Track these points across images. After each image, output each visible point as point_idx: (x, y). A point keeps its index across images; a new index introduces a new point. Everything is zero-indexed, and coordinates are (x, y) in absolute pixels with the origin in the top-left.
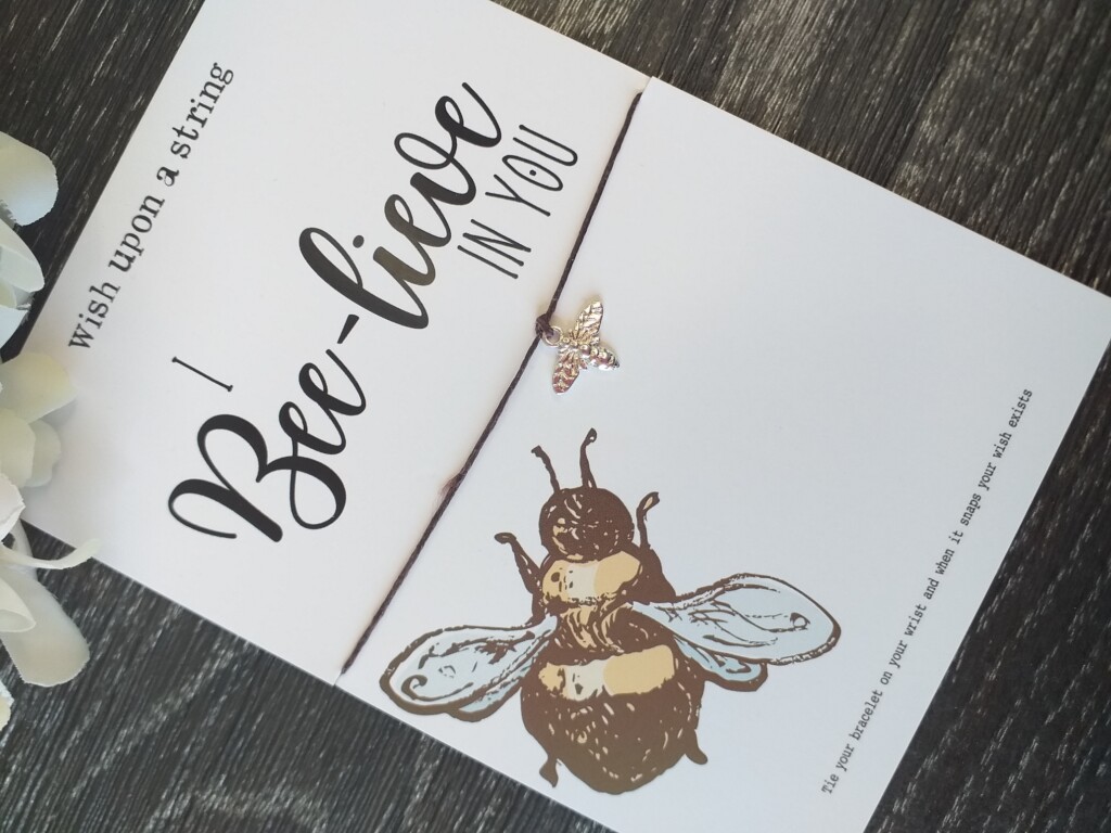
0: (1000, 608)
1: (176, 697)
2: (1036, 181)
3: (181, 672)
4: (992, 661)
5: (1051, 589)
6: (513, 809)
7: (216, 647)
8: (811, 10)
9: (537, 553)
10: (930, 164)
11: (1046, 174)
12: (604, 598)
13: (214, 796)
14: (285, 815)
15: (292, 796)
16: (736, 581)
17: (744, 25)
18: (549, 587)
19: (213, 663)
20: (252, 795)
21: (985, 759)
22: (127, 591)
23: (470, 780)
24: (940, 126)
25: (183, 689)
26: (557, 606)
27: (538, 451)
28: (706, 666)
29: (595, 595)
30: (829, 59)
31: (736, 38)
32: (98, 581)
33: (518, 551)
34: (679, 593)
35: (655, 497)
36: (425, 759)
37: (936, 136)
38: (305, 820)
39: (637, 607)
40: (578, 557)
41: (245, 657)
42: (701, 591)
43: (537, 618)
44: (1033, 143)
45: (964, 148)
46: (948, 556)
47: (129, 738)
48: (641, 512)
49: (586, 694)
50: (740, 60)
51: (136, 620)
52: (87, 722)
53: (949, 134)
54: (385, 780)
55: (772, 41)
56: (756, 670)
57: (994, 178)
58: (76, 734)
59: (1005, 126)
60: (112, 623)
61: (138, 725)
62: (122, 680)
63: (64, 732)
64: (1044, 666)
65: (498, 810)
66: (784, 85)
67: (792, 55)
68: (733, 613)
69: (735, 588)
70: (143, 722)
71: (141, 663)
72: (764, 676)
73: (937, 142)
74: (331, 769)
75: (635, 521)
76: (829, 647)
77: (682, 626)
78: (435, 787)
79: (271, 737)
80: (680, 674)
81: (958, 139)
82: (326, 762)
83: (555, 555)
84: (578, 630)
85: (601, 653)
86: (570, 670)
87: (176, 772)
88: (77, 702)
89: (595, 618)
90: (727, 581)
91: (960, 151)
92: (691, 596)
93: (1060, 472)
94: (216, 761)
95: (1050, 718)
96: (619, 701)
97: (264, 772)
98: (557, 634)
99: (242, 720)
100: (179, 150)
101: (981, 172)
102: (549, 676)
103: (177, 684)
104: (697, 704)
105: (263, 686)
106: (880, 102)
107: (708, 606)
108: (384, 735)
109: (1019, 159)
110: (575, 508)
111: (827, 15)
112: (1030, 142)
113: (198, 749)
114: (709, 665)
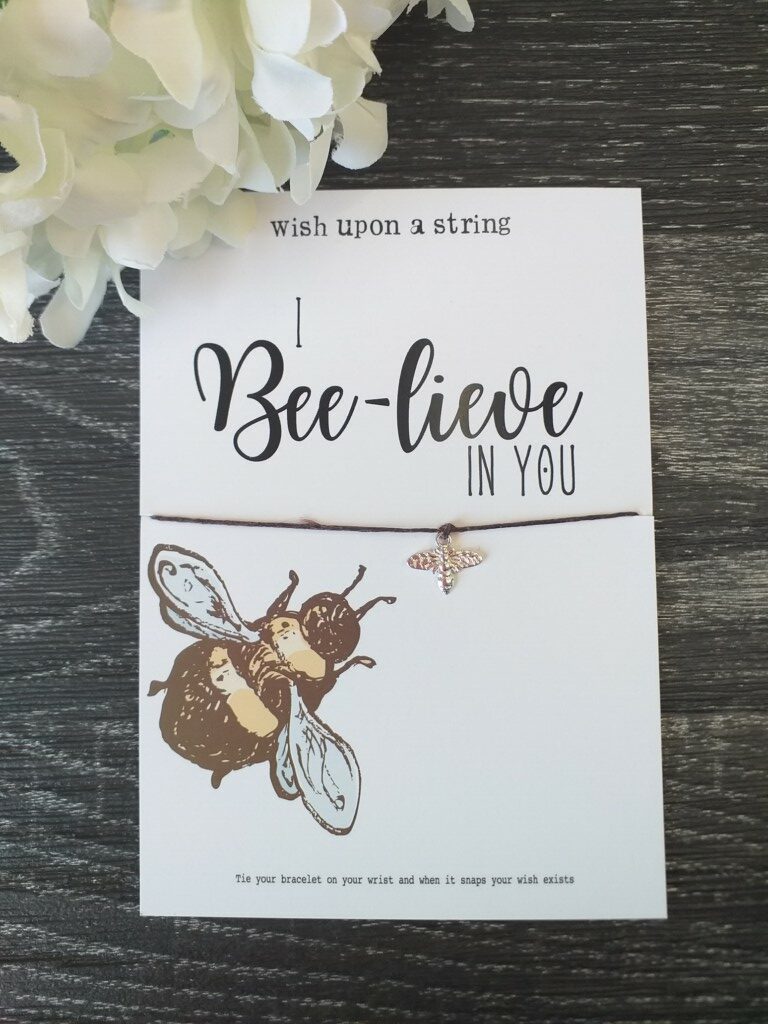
0: (418, 934)
1: (77, 415)
2: (721, 813)
3: (96, 409)
4: (380, 946)
5: (449, 963)
6: (120, 676)
7: (124, 424)
8: (757, 599)
9: (295, 604)
10: (694, 735)
11: (729, 818)
12: (288, 665)
13: (25, 474)
14: (37, 528)
15: (52, 525)
16: (344, 747)
17: (724, 559)
18: (276, 624)
19: (113, 428)
20: (39, 498)
21: (312, 975)
22: (130, 345)
23: (124, 637)
24: (725, 728)
25: (84, 416)
26: (267, 636)
27: (362, 570)
28: (278, 755)
29: (287, 657)
30: (730, 629)
31: (711, 559)
32: (126, 322)
33: (290, 590)
34: (316, 713)
35: (372, 664)
36: (122, 600)
37: (716, 730)
38: (41, 542)
39: (294, 690)
40: (306, 633)
41: (128, 447)
42: (326, 727)
43: (252, 627)
44: (746, 798)
45: (717, 753)
46: (434, 881)
47: (34, 397)
48: (357, 660)
49: (219, 685)
50: (697, 569)
51: (114, 361)
52: (31, 364)
53: (721, 737)
54: (95, 581)
55: (722, 584)
56: (293, 790)
57: (706, 784)
58: (19, 361)
59: (748, 773)
60: (103, 346)
61: (45, 399)
62: (70, 372)
63: (17, 352)
64: (395, 984)
65: (114, 666)
66: (696, 608)
67: (720, 603)
68: (323, 756)
69: (340, 748)
70: (49, 401)
71: (88, 380)
72: (291, 797)
73: (711, 732)
74: (84, 542)
75: (349, 659)
76: (333, 831)
77: (296, 726)
78: (107, 616)
79: (84, 491)
80: (264, 741)
81: (721, 745)
82: (87, 537)
83: (299, 616)
84: (258, 658)
85: (251, 682)
86: (229, 666)
87: (28, 440)
88: (39, 351)
89: (272, 665)
90: (342, 741)
91: (713, 751)
92: (320, 722)
93: (530, 929)
94: (50, 463)
95: (363, 1006)
96: (227, 710)
97: (59, 498)
98: (249, 645)
99: (85, 466)
100: (438, 226)
101: (707, 772)
102: (219, 655)
103: (87, 411)
104: (251, 762)
105: (115, 469)
106: (719, 679)
107: (318, 736)
108: (125, 565)
109: (729, 794)
110: (337, 614)
111: (760, 613)
112: (745, 795)
113: (51, 447)
114: (280, 757)
